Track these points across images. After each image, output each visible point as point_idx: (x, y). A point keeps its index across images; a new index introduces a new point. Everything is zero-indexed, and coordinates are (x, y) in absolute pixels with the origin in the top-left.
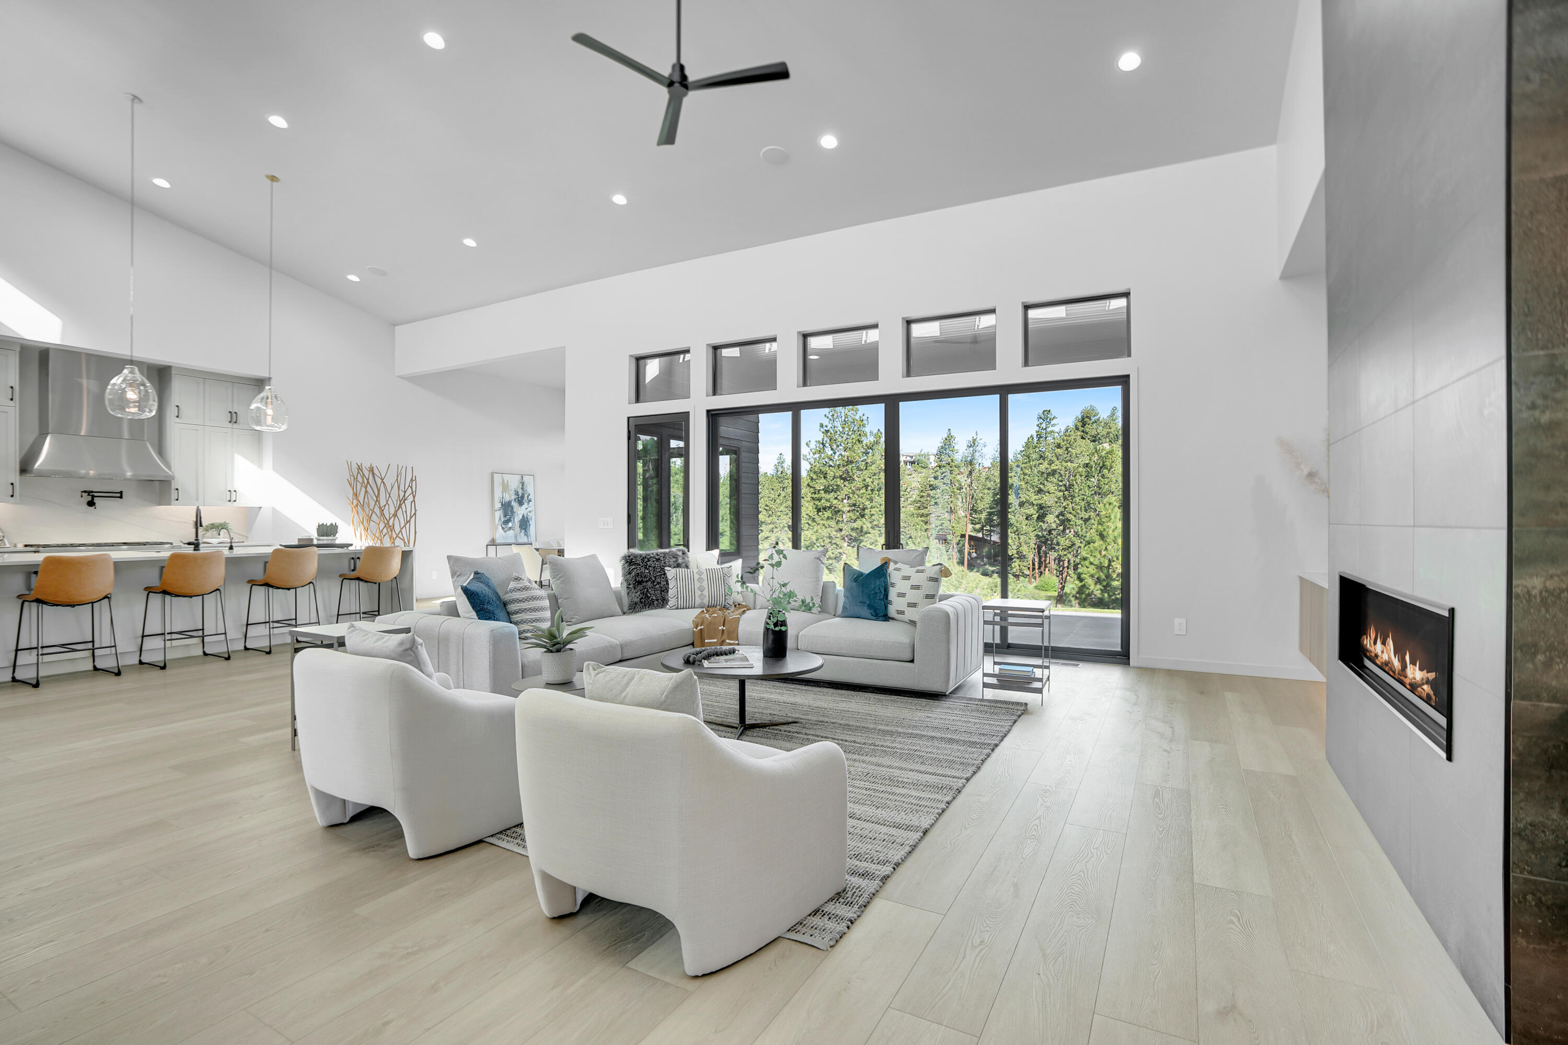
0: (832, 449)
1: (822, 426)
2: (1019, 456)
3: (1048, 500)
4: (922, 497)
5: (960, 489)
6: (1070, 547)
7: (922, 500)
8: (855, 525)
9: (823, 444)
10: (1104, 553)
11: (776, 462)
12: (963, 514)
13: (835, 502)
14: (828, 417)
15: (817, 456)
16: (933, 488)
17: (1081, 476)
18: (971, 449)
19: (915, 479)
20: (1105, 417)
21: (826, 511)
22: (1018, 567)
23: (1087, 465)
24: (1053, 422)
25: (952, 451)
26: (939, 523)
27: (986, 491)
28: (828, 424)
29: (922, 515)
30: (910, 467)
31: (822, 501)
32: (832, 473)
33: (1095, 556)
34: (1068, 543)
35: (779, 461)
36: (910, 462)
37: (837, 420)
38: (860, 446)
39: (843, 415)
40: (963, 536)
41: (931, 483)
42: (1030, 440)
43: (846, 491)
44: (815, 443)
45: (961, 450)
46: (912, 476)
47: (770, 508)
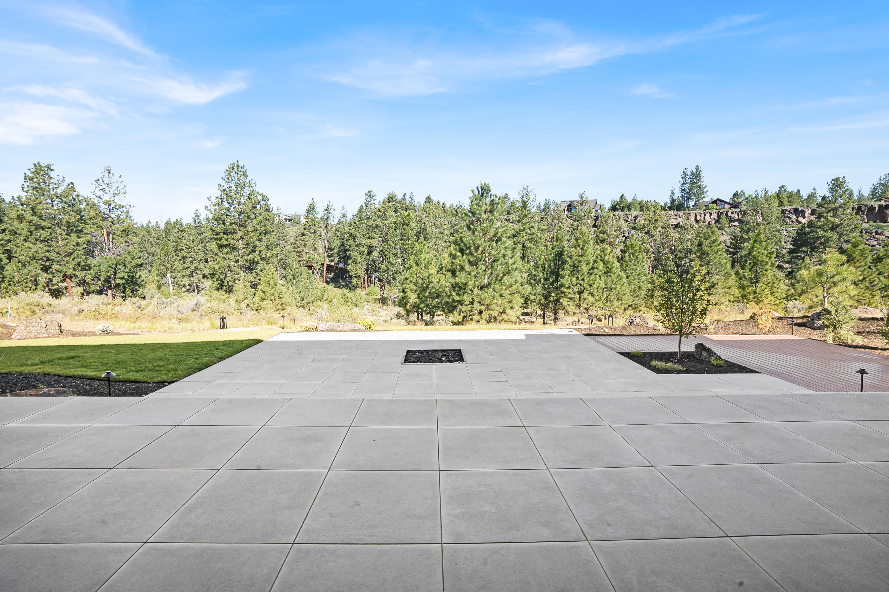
0: (228, 203)
1: (220, 185)
2: (355, 217)
3: (373, 242)
4: (296, 240)
5: (320, 235)
6: (387, 270)
7: (296, 242)
8: (248, 258)
9: (221, 199)
10: (418, 275)
11: (194, 216)
12: (322, 251)
13: (232, 241)
14: (224, 180)
15: (217, 207)
16: (303, 235)
17: (392, 229)
18: (327, 211)
19: (292, 230)
20: (400, 199)
21: (226, 248)
22: (355, 283)
23: (395, 223)
24: (374, 198)
25: (315, 212)
26: (308, 256)
27: (336, 238)
28: (224, 185)
29: (297, 252)
30: (289, 223)
31: (222, 241)
32: (229, 220)
33: (413, 277)
34: (385, 268)
35: (196, 214)
36: (288, 220)
37: (232, 182)
38: (250, 201)
39: (236, 178)
40: (323, 264)
41: (302, 232)
42: (361, 208)
43: (240, 234)
44: (215, 198)
45: (320, 213)
46: (290, 228)
47: (190, 247)
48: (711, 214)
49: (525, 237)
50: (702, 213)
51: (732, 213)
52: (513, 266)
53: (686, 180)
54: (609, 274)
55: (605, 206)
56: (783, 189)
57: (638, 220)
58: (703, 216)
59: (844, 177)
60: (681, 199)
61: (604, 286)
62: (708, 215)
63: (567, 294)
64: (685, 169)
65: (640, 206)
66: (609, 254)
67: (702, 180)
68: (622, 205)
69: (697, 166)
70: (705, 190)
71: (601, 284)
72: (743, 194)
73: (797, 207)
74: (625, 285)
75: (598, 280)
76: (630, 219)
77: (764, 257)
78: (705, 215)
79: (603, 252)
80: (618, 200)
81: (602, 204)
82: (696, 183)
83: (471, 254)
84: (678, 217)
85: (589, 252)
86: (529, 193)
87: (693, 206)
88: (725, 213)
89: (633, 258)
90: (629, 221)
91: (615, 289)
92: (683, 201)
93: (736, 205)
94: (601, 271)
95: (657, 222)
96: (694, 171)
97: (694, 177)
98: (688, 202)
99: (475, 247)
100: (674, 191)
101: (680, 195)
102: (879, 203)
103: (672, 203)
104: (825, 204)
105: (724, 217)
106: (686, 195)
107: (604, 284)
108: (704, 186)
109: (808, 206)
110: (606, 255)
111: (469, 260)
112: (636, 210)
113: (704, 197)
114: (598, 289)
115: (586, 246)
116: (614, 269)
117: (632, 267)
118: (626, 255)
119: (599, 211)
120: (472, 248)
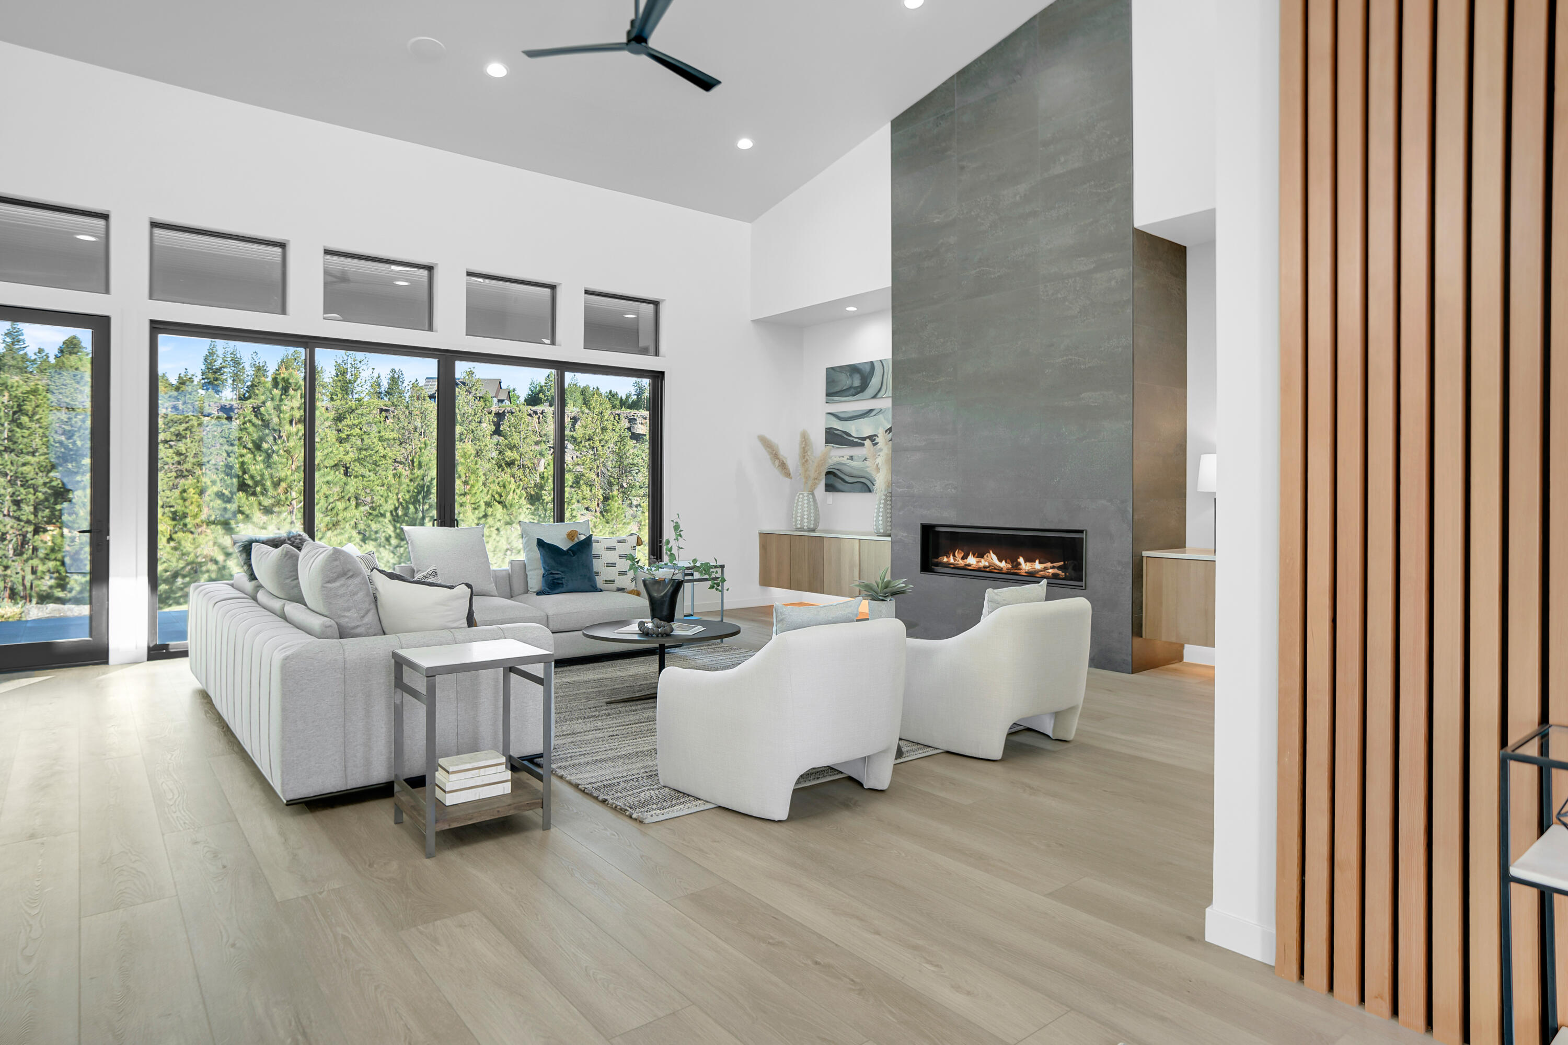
49: (351, 455)
52: (345, 513)
55: (518, 392)
57: (579, 423)
61: (505, 547)
65: (582, 396)
66: (514, 490)
68: (549, 394)
71: (500, 543)
75: (494, 536)
79: (504, 487)
80: (543, 384)
81: (512, 389)
83: (265, 491)
85: (478, 489)
86: (359, 365)
94: (499, 520)
95: (607, 432)
99: (273, 482)
107: (505, 543)
110: (508, 493)
111: (260, 504)
112: (576, 403)
114: (494, 551)
115: (473, 477)
119: (507, 402)
120: (268, 483)
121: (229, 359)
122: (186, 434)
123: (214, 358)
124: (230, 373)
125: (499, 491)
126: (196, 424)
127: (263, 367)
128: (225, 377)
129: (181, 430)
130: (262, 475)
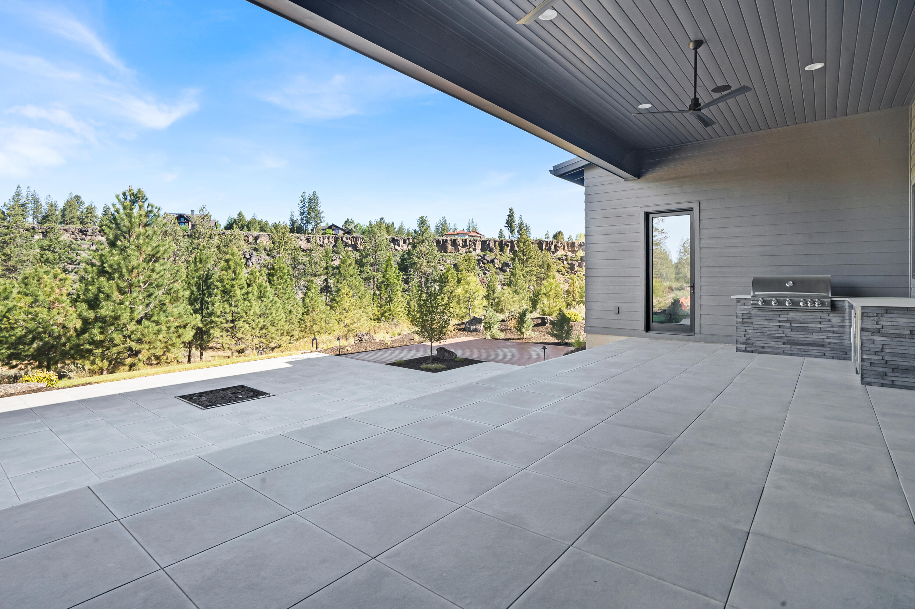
48: (328, 238)
50: (321, 237)
51: (347, 239)
53: (304, 203)
54: (262, 299)
55: (220, 223)
56: (383, 221)
57: (259, 240)
58: (322, 240)
59: (426, 216)
60: (300, 222)
62: (326, 239)
63: (219, 323)
64: (304, 192)
65: (260, 226)
66: (260, 277)
67: (319, 206)
68: (240, 224)
69: (314, 191)
70: (322, 215)
72: (352, 222)
73: (394, 236)
74: (280, 309)
76: (251, 239)
77: (395, 279)
78: (324, 239)
79: (252, 274)
80: (236, 218)
81: (217, 221)
82: (314, 208)
83: (121, 276)
84: (299, 240)
87: (312, 230)
88: (340, 238)
89: (282, 282)
90: (250, 241)
91: (271, 315)
92: (303, 225)
93: (348, 232)
95: (287, 244)
96: (312, 195)
97: (312, 202)
98: (307, 226)
99: (127, 270)
100: (294, 214)
101: (299, 218)
102: (442, 238)
103: (292, 225)
104: (417, 236)
105: (340, 242)
106: (305, 219)
108: (321, 212)
109: (401, 236)
110: (257, 278)
112: (256, 230)
113: (322, 222)
115: (239, 268)
116: (268, 294)
117: (282, 291)
118: (275, 278)
119: (214, 228)
120: (124, 270)
121: (31, 199)
122: (11, 242)
123: (20, 197)
124: (31, 207)
125: (249, 277)
126: (18, 235)
127: (55, 204)
128: (28, 210)
129: (7, 239)
130: (119, 264)
